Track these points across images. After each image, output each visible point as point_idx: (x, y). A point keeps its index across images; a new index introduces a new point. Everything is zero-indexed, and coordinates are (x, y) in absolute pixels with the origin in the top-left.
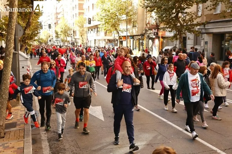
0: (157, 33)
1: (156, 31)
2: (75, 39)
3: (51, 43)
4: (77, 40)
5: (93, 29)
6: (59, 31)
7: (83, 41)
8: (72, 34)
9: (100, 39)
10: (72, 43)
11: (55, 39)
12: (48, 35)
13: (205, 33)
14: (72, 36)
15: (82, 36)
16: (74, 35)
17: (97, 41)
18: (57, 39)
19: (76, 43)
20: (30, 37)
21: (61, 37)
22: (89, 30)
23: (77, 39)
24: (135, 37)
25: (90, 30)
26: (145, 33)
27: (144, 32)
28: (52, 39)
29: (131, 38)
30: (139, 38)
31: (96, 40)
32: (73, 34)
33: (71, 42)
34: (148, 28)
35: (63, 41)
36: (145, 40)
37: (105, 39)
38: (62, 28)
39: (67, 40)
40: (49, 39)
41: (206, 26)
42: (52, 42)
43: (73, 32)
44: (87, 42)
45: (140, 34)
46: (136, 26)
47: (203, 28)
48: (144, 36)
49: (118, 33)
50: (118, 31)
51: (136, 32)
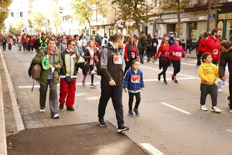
0: (124, 23)
1: (123, 21)
2: (50, 29)
4: (52, 30)
5: (68, 19)
6: (32, 20)
7: (57, 31)
8: (46, 24)
9: (75, 29)
12: (21, 24)
13: (161, 23)
14: (47, 25)
16: (48, 25)
17: (71, 31)
18: (31, 30)
22: (63, 20)
24: (106, 27)
25: (65, 19)
26: (114, 23)
27: (114, 22)
29: (102, 27)
30: (110, 27)
34: (117, 18)
36: (114, 29)
37: (79, 29)
40: (22, 29)
41: (162, 16)
43: (48, 22)
45: (109, 24)
46: (106, 16)
47: (160, 18)
48: (114, 26)
49: (89, 22)
50: (89, 20)
51: (106, 22)
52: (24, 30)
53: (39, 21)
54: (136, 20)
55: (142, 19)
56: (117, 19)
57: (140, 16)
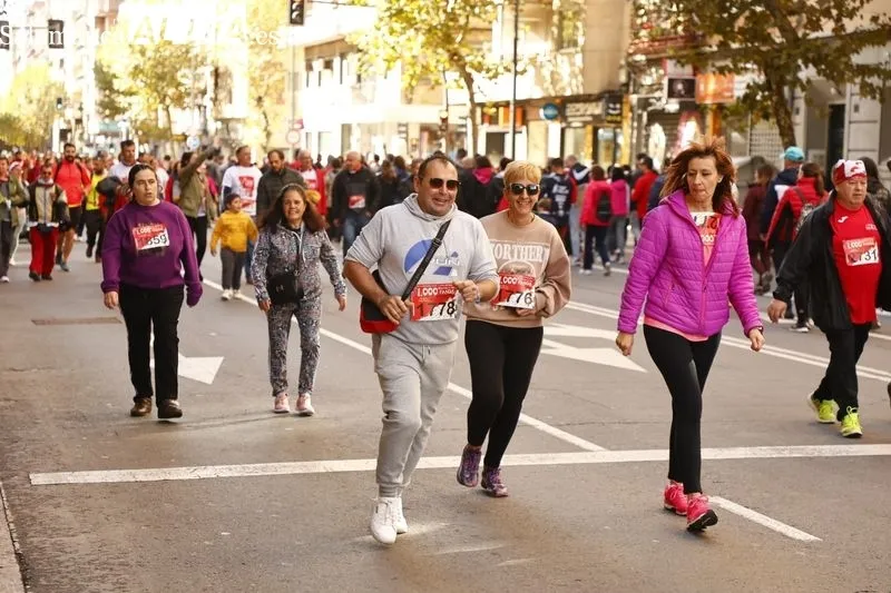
0: (690, 86)
1: (687, 71)
2: (225, 121)
4: (236, 131)
5: (337, 61)
6: (121, 67)
7: (269, 135)
8: (204, 93)
9: (376, 125)
11: (94, 125)
12: (54, 94)
14: (207, 101)
15: (260, 99)
16: (215, 100)
17: (356, 134)
18: (113, 128)
21: (136, 109)
22: (309, 67)
23: (238, 120)
24: (571, 109)
25: (318, 64)
26: (627, 85)
27: (623, 78)
28: (79, 121)
29: (551, 112)
30: (597, 112)
31: (354, 127)
32: (210, 94)
34: (645, 53)
36: (626, 124)
37: (406, 125)
38: (143, 53)
39: (170, 128)
40: (58, 125)
43: (212, 80)
44: (293, 137)
45: (595, 90)
48: (621, 103)
49: (469, 80)
50: (468, 69)
51: (573, 75)
52: (70, 130)
53: (161, 78)
54: (766, 65)
55: (811, 55)
56: (640, 58)
57: (794, 40)
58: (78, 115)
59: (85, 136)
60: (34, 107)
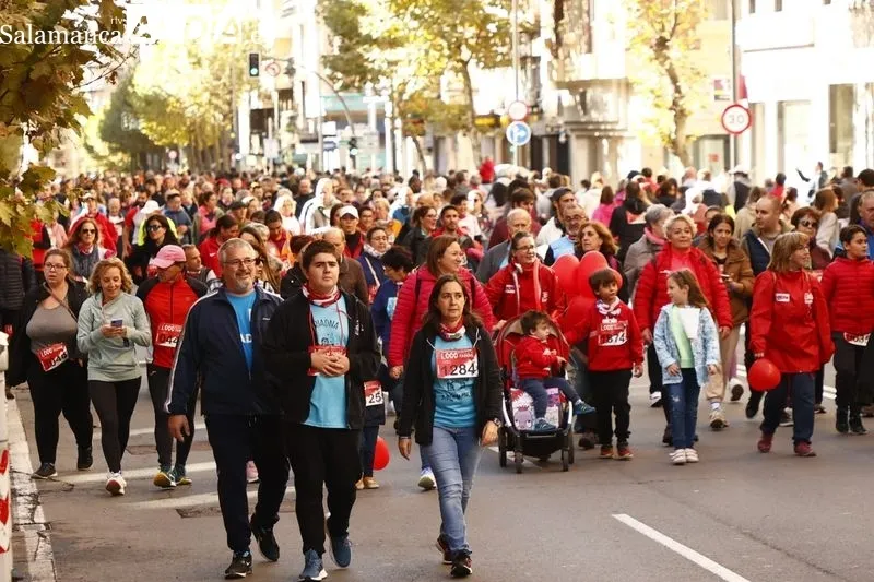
3: (271, 149)
10: (535, 141)
11: (317, 99)
15: (662, 44)
19: (594, 144)
20: (26, 80)
21: (403, 72)
23: (604, 84)
28: (286, 94)
31: (860, 92)
32: (547, 32)
33: (518, 136)
35: (419, 120)
39: (470, 107)
42: (282, 141)
44: (737, 119)
58: (284, 82)
59: (300, 123)
60: (205, 72)
